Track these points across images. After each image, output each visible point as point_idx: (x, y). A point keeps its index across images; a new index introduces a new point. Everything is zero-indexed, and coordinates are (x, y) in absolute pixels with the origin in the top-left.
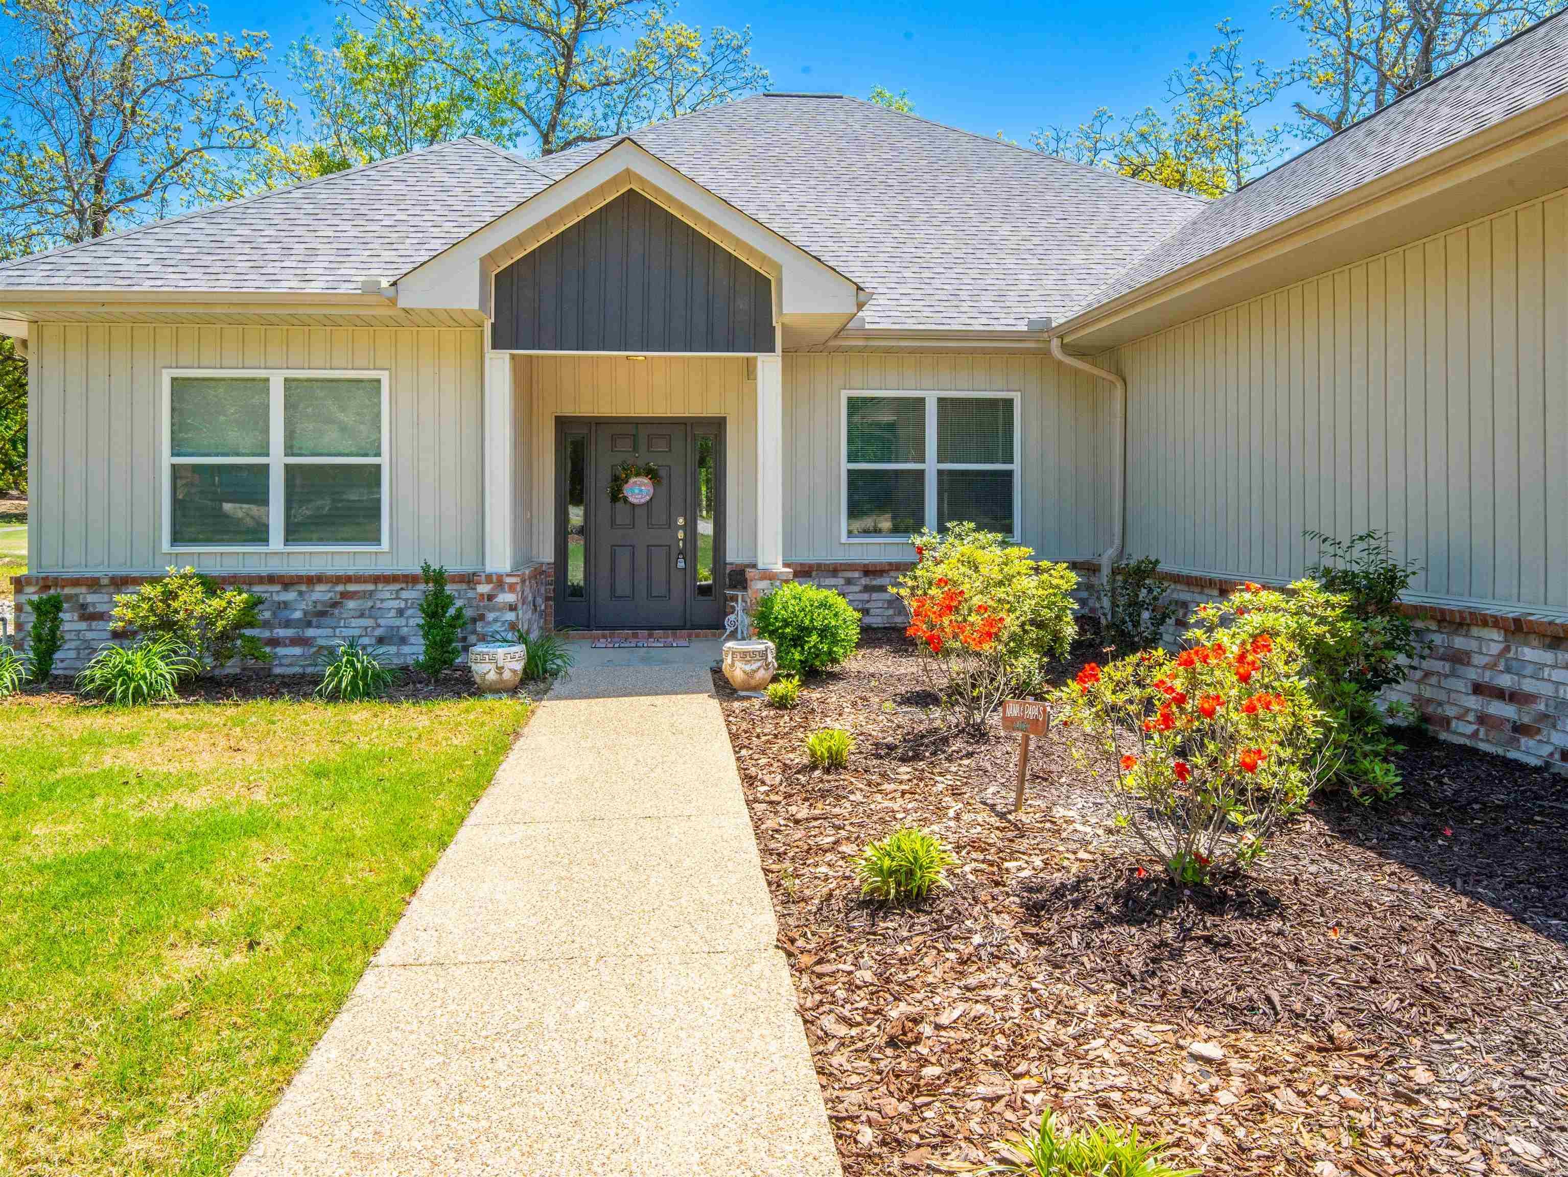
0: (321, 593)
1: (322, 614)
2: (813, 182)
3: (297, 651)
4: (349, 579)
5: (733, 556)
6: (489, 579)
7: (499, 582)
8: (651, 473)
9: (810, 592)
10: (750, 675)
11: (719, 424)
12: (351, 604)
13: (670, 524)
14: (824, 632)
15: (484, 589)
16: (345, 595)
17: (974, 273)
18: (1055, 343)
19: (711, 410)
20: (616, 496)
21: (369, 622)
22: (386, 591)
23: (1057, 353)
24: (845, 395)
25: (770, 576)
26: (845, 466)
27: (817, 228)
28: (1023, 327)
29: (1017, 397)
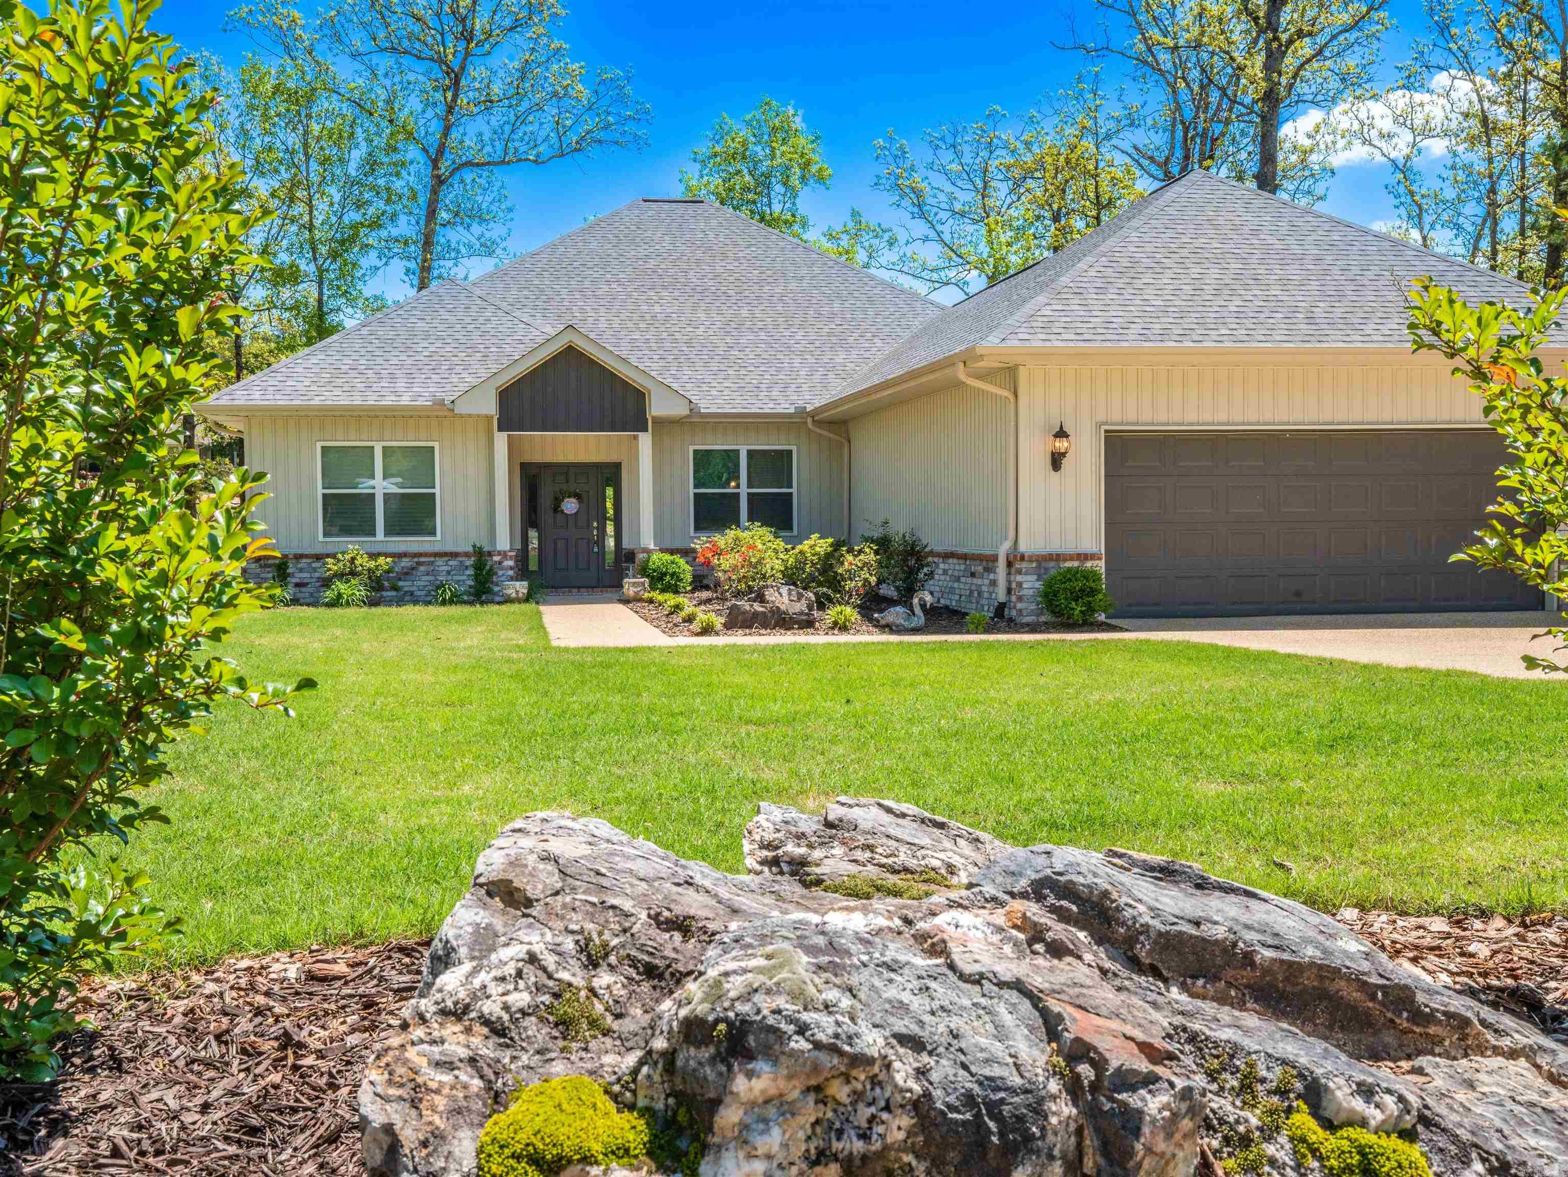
0: (405, 563)
1: (407, 574)
2: (677, 293)
3: (394, 593)
4: (420, 555)
5: (626, 544)
6: (499, 553)
7: (504, 554)
8: (578, 496)
9: (667, 557)
10: (637, 593)
11: (617, 466)
12: (422, 568)
13: (589, 525)
14: (673, 575)
15: (496, 558)
16: (418, 563)
17: (772, 371)
18: (809, 420)
19: (613, 458)
20: (556, 509)
21: (431, 578)
22: (440, 562)
23: (810, 425)
24: (691, 449)
25: (648, 551)
26: (692, 491)
27: (678, 336)
28: (792, 411)
29: (794, 448)
